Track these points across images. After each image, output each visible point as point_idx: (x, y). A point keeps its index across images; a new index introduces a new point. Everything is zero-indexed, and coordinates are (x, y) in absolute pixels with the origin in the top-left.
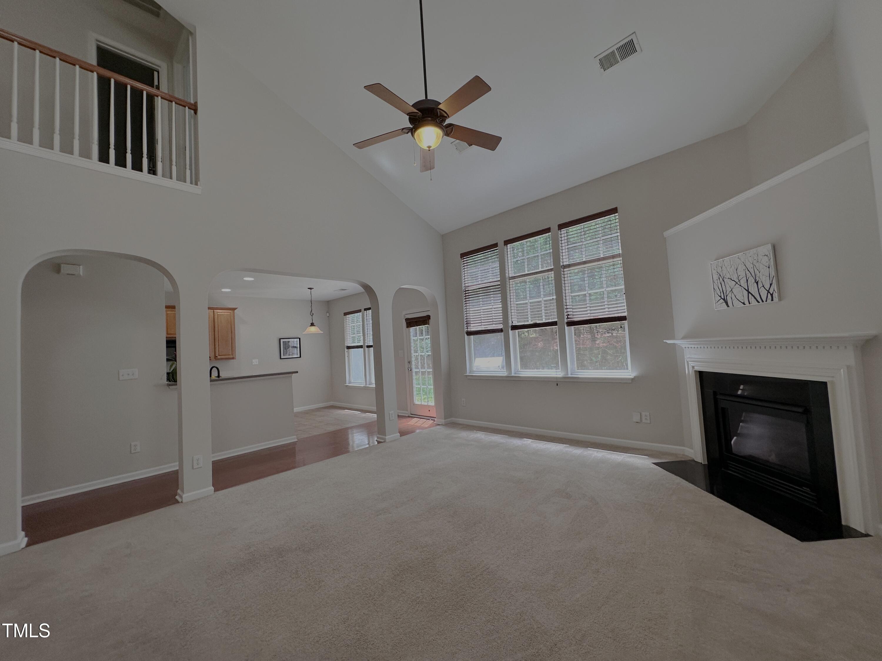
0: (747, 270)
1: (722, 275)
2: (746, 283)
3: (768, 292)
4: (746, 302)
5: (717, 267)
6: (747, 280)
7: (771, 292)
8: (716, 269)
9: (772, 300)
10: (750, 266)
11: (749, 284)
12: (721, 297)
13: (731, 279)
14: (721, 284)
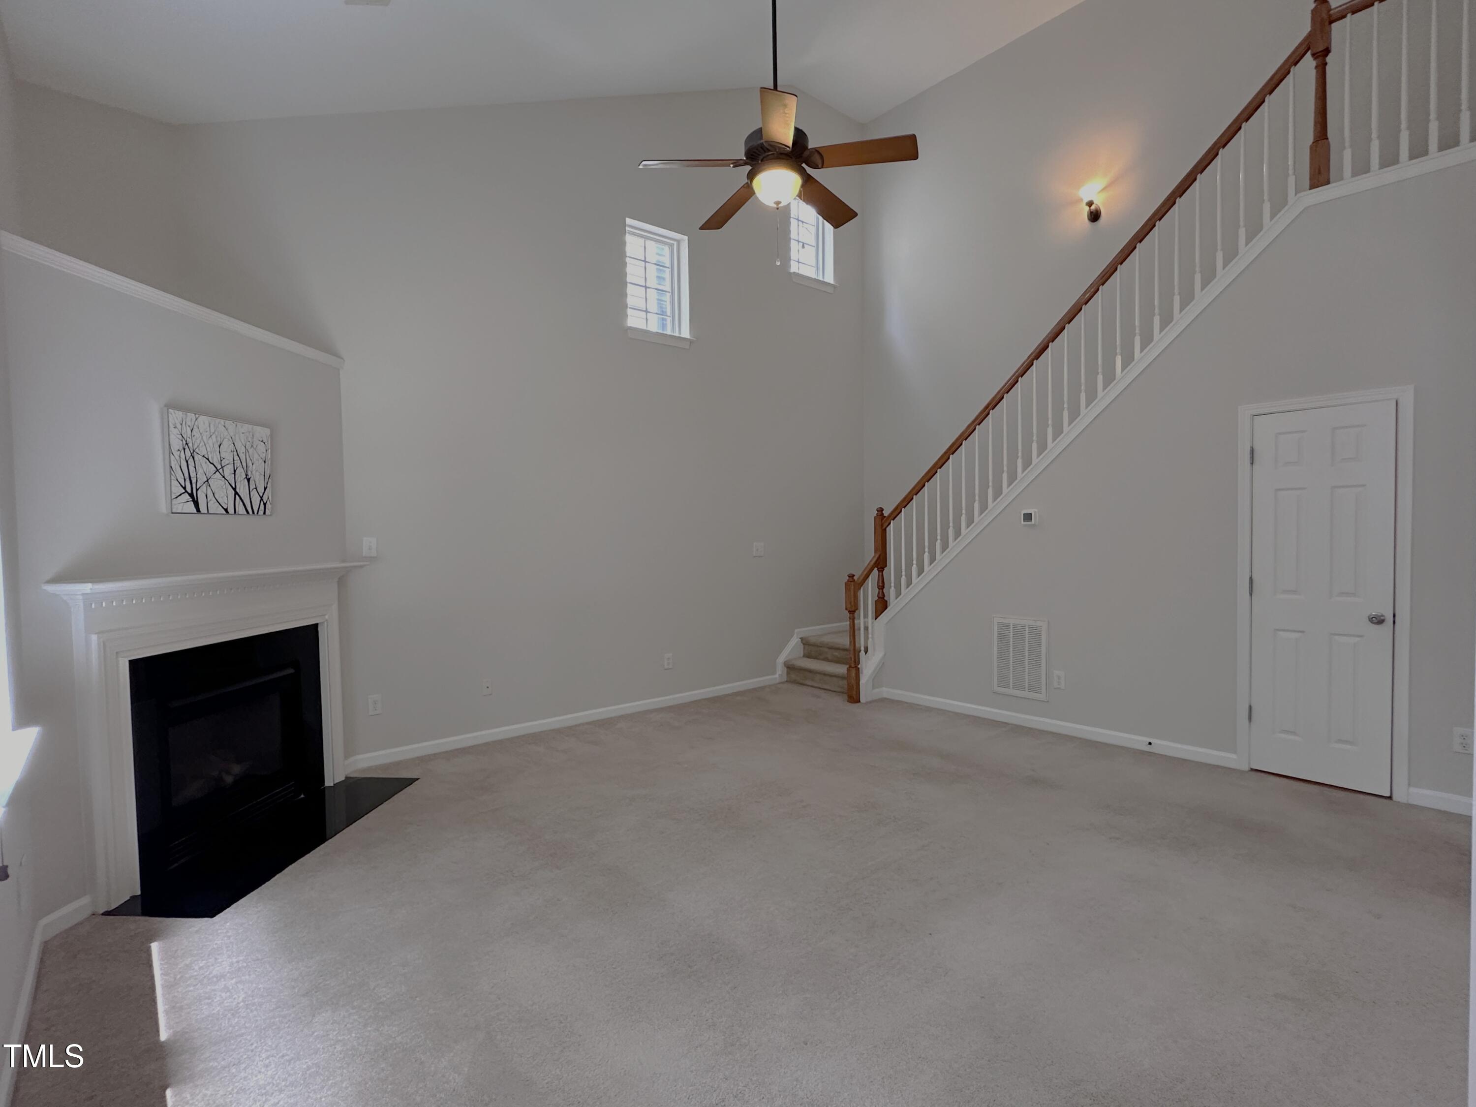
0: (235, 453)
1: (190, 445)
2: (233, 475)
3: (261, 498)
4: (231, 511)
5: (182, 424)
6: (235, 471)
7: (265, 500)
8: (179, 426)
9: (264, 513)
10: (241, 450)
11: (238, 478)
12: (185, 488)
13: (208, 459)
14: (187, 462)
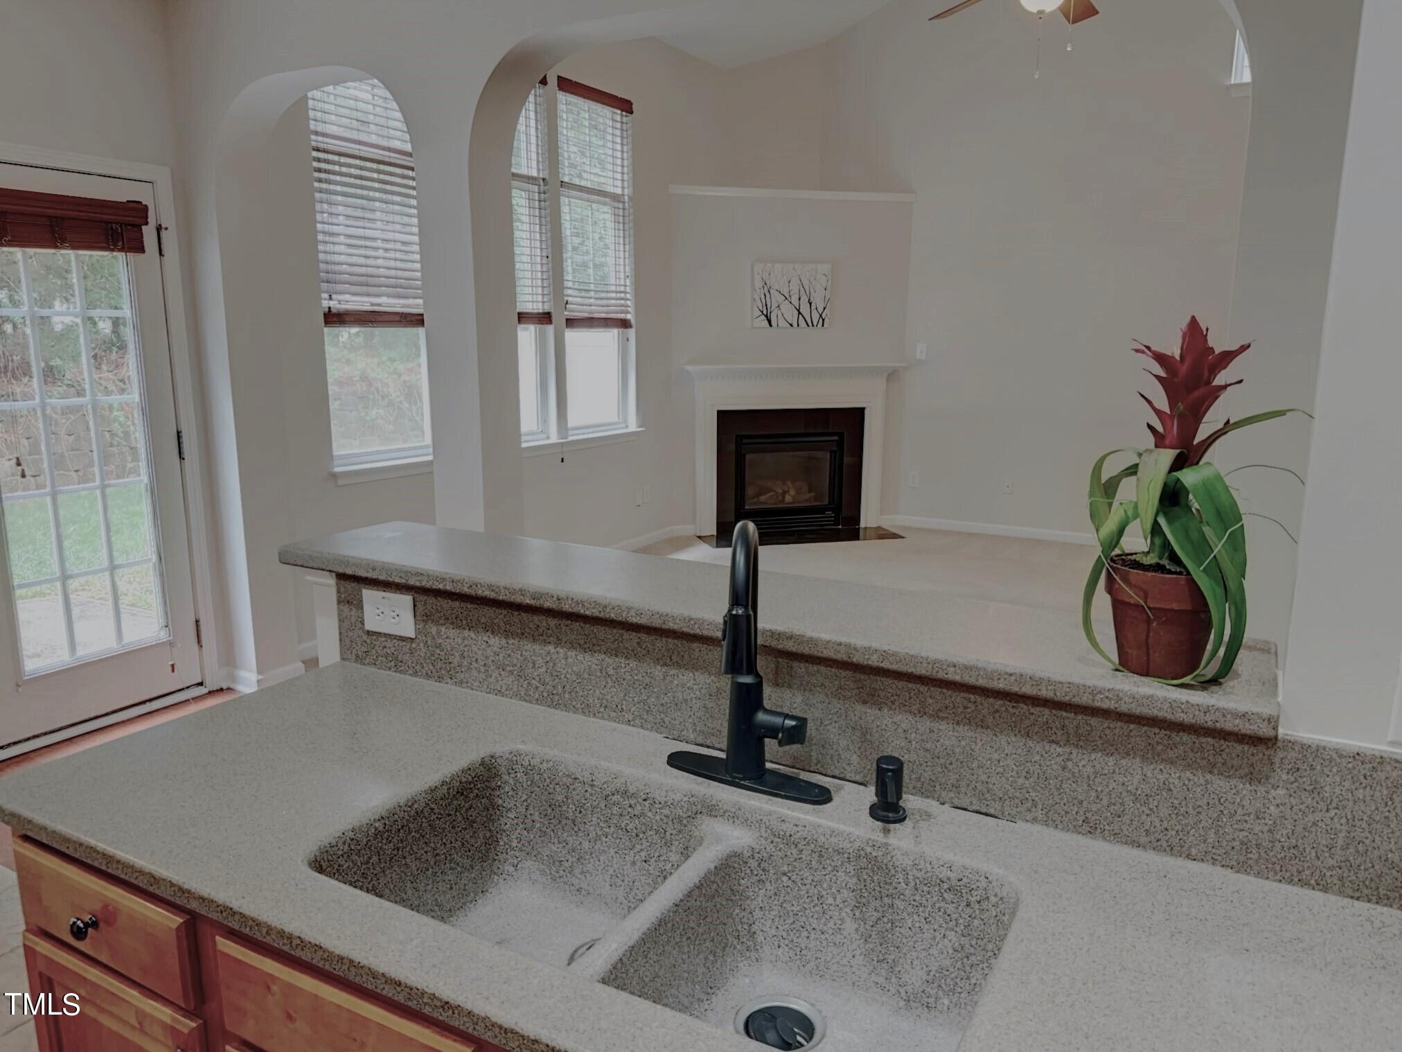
0: (801, 286)
1: (768, 284)
2: (798, 301)
3: (821, 316)
4: (795, 324)
5: (762, 272)
6: (800, 299)
7: (823, 316)
9: (823, 325)
10: (806, 283)
11: (802, 302)
12: (762, 312)
13: (780, 292)
14: (765, 295)
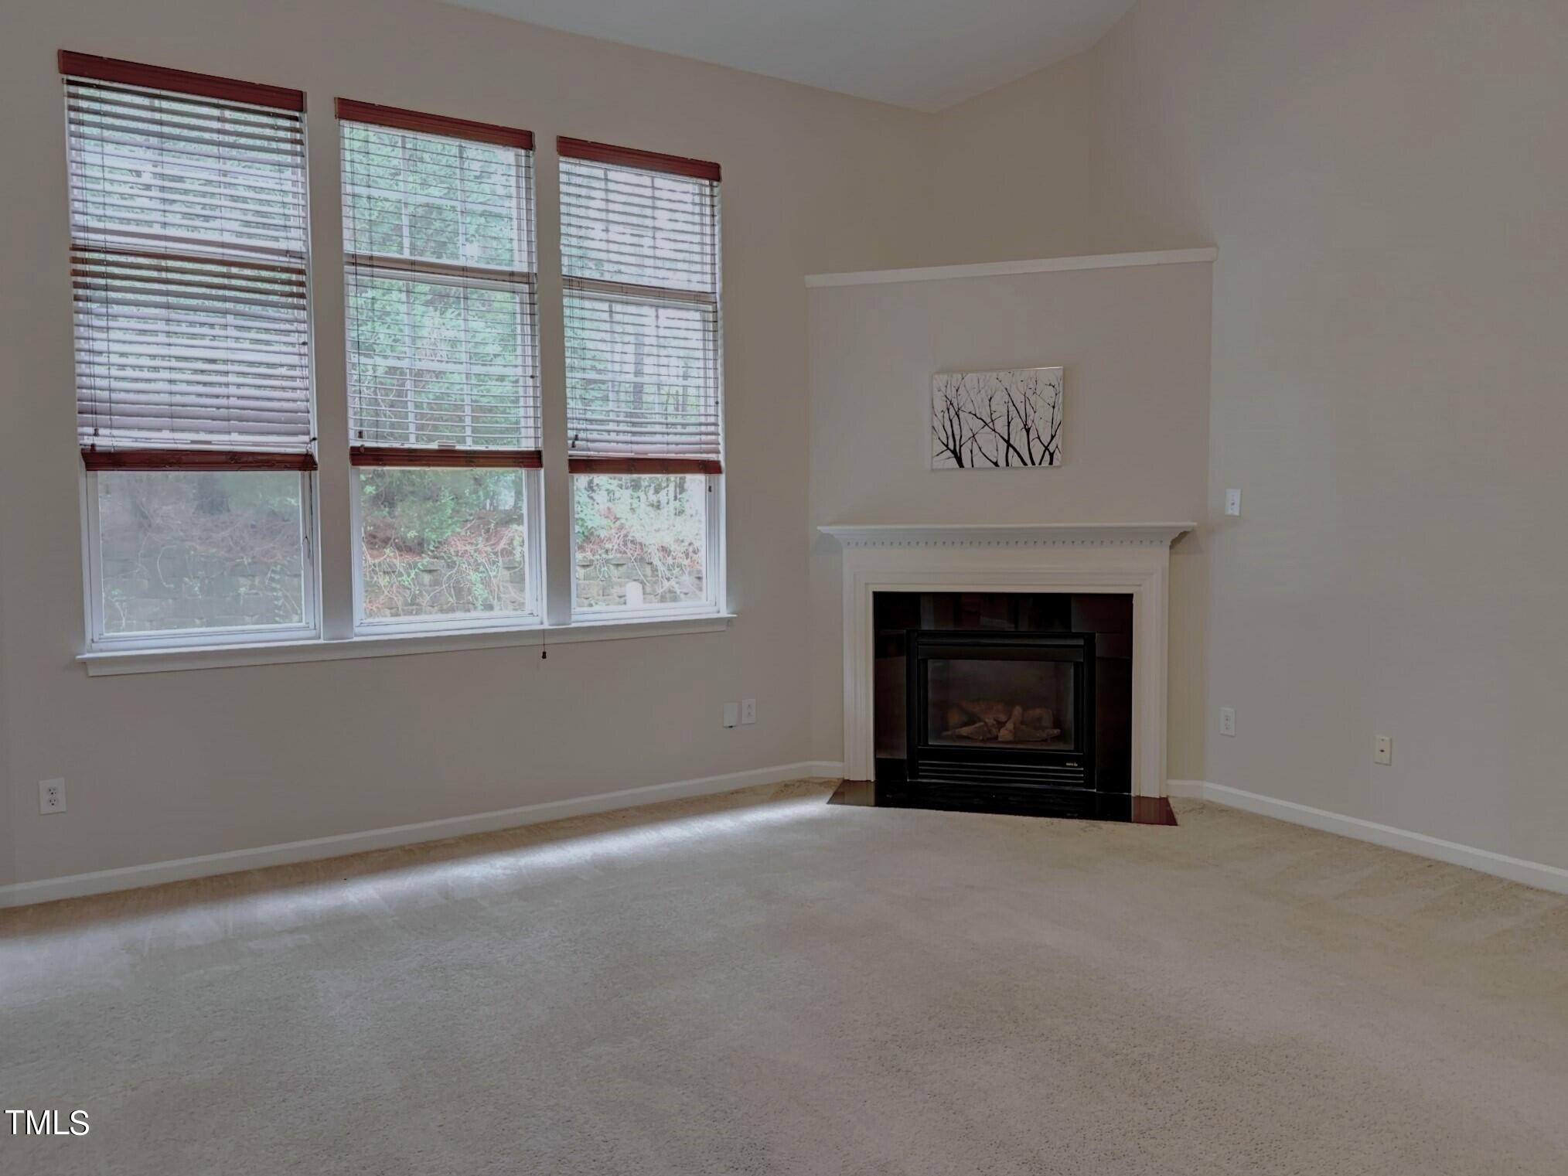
0: (1011, 404)
1: (955, 404)
2: (1007, 428)
3: (1046, 448)
4: (1002, 463)
5: (946, 387)
6: (1009, 423)
7: (1051, 448)
8: (943, 389)
9: (1051, 463)
10: (1018, 398)
11: (1013, 429)
12: (947, 446)
13: (975, 415)
14: (951, 421)
